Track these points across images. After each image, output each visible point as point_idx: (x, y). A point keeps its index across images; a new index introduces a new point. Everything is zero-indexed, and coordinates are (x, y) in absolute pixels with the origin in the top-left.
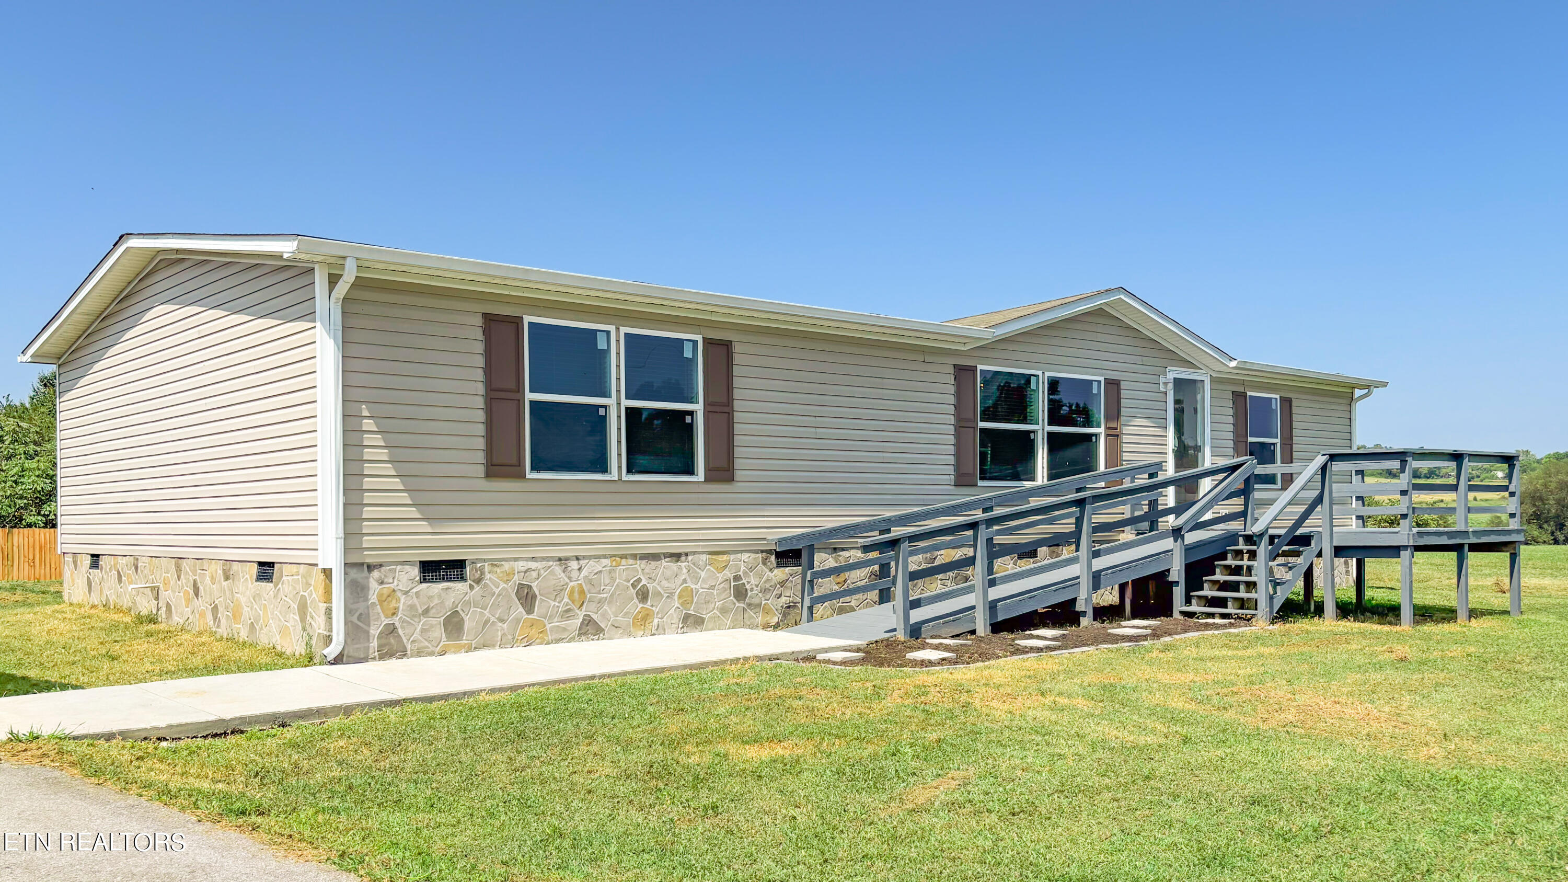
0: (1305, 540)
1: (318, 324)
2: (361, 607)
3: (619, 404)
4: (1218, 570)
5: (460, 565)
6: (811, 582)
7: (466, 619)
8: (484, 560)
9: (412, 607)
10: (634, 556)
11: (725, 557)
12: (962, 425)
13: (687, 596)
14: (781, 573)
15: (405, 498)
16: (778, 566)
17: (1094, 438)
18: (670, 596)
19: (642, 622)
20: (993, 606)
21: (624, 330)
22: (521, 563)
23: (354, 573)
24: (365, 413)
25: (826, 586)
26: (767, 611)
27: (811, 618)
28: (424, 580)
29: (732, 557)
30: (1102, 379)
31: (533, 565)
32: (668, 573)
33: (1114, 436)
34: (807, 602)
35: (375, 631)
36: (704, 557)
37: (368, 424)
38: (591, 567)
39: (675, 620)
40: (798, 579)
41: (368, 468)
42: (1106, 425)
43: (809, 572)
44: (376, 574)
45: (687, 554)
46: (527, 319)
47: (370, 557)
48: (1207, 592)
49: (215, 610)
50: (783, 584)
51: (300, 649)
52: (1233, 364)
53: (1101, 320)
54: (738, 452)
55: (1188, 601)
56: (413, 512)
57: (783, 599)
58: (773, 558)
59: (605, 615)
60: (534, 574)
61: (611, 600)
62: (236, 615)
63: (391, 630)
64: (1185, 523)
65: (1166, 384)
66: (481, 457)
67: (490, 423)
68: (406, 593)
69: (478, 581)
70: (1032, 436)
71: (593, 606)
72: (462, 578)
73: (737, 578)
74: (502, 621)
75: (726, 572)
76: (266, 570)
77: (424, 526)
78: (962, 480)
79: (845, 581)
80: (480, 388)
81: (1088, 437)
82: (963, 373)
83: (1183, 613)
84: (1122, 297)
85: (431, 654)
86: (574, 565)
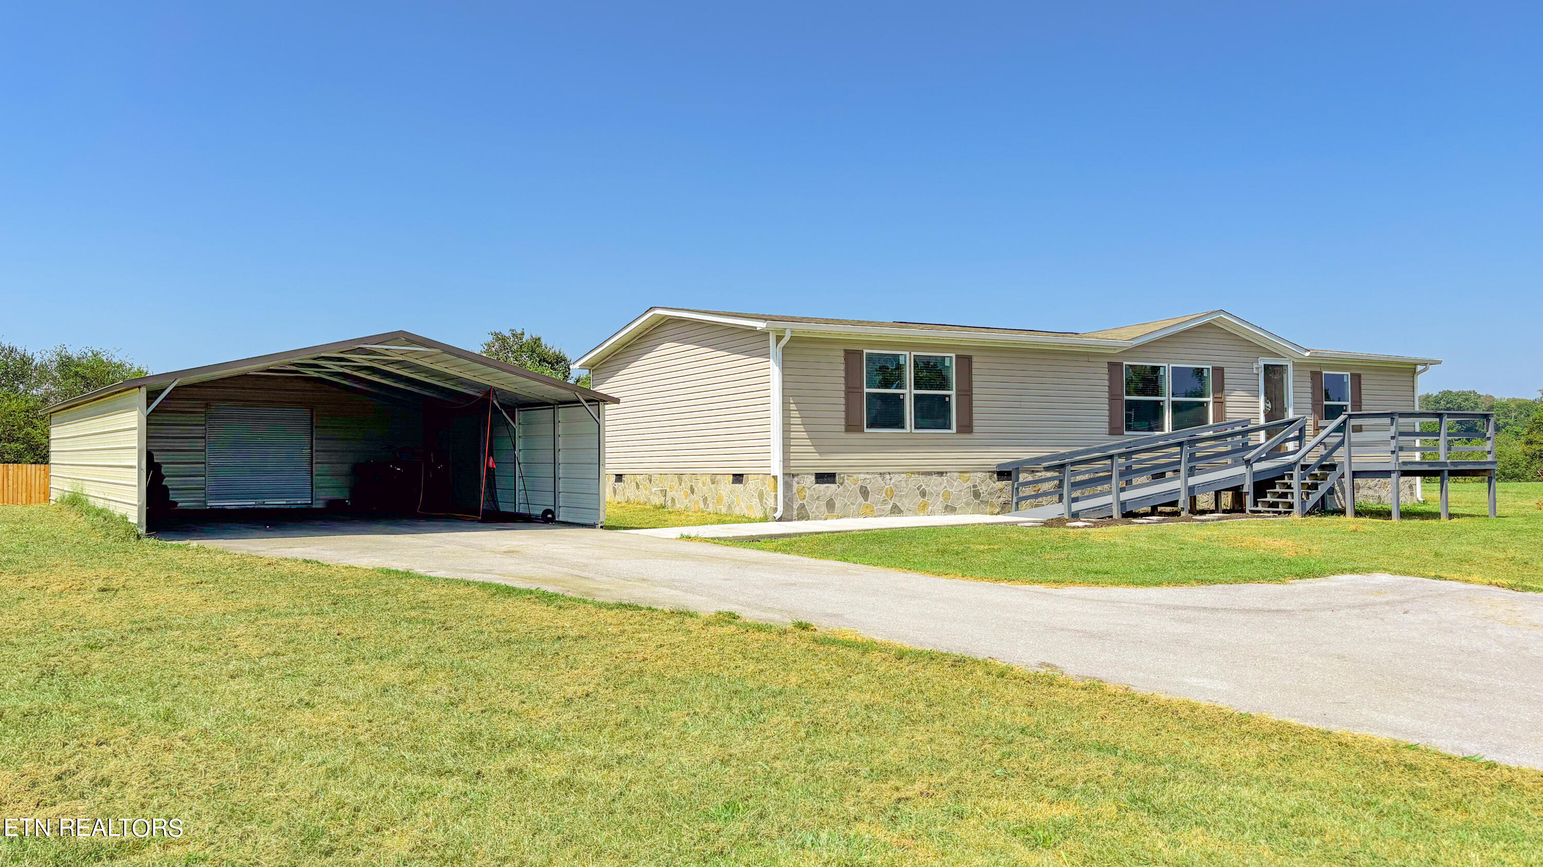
0: (1333, 467)
1: (771, 360)
2: (790, 494)
3: (910, 392)
4: (1277, 486)
5: (833, 475)
6: (1017, 489)
7: (836, 502)
8: (844, 473)
9: (812, 495)
10: (919, 473)
11: (968, 475)
12: (1113, 397)
13: (947, 496)
14: (1001, 484)
15: (808, 442)
16: (999, 480)
17: (1205, 405)
18: (938, 495)
19: (923, 509)
20: (1123, 504)
21: (913, 354)
22: (862, 475)
23: (786, 477)
24: (792, 401)
25: (1028, 491)
26: (992, 505)
27: (1017, 509)
28: (817, 483)
29: (972, 474)
30: (1210, 367)
31: (868, 476)
32: (937, 482)
33: (1220, 404)
34: (1015, 500)
35: (795, 507)
36: (956, 474)
37: (793, 407)
38: (896, 478)
39: (941, 508)
40: (1010, 488)
41: (793, 428)
42: (1214, 395)
43: (1016, 483)
44: (796, 479)
45: (946, 473)
46: (865, 351)
47: (793, 471)
48: (1269, 499)
49: (705, 500)
50: (1001, 490)
51: (760, 515)
52: (1307, 354)
53: (1208, 330)
54: (975, 416)
55: (1256, 504)
56: (812, 449)
57: (1002, 499)
58: (995, 475)
59: (904, 504)
60: (868, 481)
61: (906, 496)
62: (719, 501)
63: (802, 506)
64: (1252, 457)
65: (1257, 368)
66: (843, 422)
67: (847, 404)
68: (809, 489)
69: (842, 484)
70: (1161, 404)
71: (897, 499)
72: (834, 482)
73: (974, 486)
74: (852, 504)
75: (969, 482)
76: (738, 478)
77: (817, 456)
78: (1114, 431)
79: (1039, 490)
80: (843, 387)
81: (1202, 404)
82: (1114, 367)
83: (1251, 511)
84: (1222, 316)
85: (821, 519)
86: (888, 477)
